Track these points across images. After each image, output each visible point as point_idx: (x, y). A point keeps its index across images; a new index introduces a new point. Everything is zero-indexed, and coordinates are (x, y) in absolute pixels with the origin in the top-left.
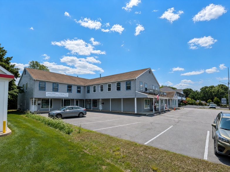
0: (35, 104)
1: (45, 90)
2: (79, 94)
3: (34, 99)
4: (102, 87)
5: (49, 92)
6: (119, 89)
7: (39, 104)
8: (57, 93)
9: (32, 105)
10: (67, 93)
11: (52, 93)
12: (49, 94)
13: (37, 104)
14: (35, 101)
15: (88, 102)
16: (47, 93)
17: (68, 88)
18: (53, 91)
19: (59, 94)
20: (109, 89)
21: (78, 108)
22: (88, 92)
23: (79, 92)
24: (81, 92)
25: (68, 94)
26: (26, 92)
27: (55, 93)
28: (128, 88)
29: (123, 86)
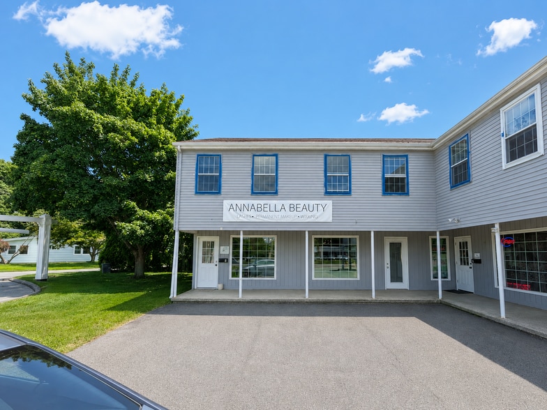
1: (219, 193)
2: (395, 200)
5: (234, 202)
7: (222, 261)
8: (273, 202)
9: (202, 261)
10: (323, 202)
11: (251, 202)
12: (238, 211)
13: (216, 258)
15: (464, 253)
16: (227, 203)
18: (253, 193)
19: (283, 207)
23: (395, 186)
24: (412, 186)
25: (329, 203)
27: (262, 202)
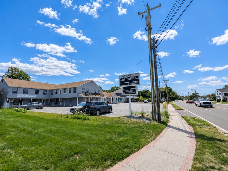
0: (8, 103)
1: (17, 93)
2: (45, 95)
3: (7, 99)
4: (61, 91)
6: (70, 92)
7: (11, 103)
8: (26, 95)
9: (6, 103)
11: (23, 95)
12: (20, 96)
13: (9, 102)
14: (8, 100)
16: (18, 95)
17: (36, 91)
19: (28, 96)
20: (65, 92)
21: (38, 104)
22: (52, 94)
24: (47, 94)
25: (36, 95)
26: (2, 94)
28: (75, 92)
29: (72, 91)
